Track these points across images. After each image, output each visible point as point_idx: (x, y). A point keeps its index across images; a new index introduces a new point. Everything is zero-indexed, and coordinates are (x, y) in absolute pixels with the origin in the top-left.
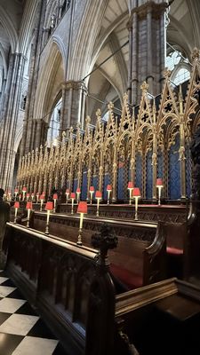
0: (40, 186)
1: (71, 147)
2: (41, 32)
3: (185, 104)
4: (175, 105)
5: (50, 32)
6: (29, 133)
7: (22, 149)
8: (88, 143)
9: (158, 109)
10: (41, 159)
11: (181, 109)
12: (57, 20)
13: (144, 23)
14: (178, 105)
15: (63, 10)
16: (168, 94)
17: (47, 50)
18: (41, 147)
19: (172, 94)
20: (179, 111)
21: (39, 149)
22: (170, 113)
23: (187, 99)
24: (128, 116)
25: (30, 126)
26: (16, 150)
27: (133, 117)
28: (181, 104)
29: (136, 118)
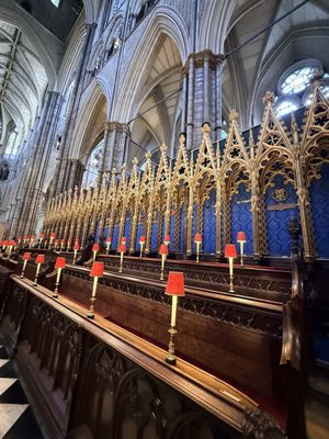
0: (71, 231)
1: (113, 189)
2: (83, 73)
3: (257, 150)
4: (243, 150)
5: (93, 74)
6: (62, 173)
7: (52, 190)
8: (134, 187)
9: (222, 153)
10: (75, 201)
11: (252, 155)
12: (102, 63)
13: (200, 70)
14: (248, 150)
15: (109, 55)
16: (235, 138)
17: (89, 90)
18: (76, 188)
19: (239, 139)
20: (249, 157)
21: (74, 190)
22: (237, 159)
23: (259, 144)
24: (185, 160)
25: (64, 165)
26: (45, 191)
27: (192, 162)
28: (252, 149)
29: (195, 162)
